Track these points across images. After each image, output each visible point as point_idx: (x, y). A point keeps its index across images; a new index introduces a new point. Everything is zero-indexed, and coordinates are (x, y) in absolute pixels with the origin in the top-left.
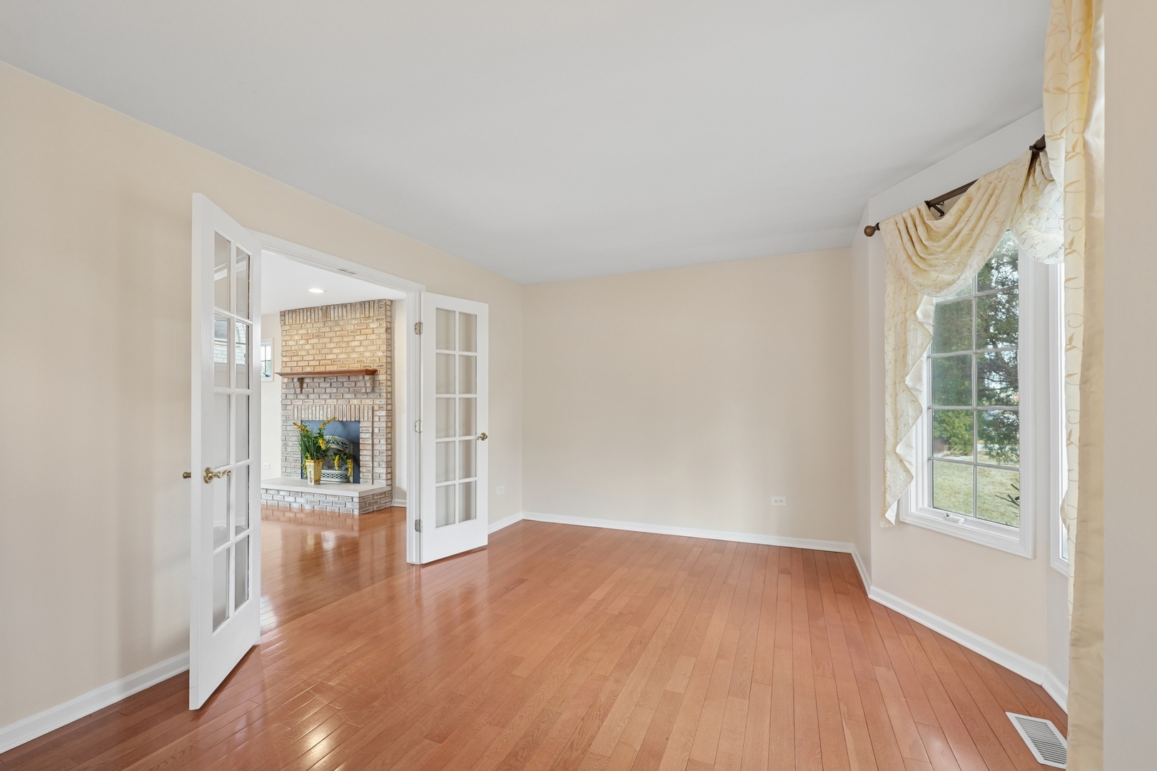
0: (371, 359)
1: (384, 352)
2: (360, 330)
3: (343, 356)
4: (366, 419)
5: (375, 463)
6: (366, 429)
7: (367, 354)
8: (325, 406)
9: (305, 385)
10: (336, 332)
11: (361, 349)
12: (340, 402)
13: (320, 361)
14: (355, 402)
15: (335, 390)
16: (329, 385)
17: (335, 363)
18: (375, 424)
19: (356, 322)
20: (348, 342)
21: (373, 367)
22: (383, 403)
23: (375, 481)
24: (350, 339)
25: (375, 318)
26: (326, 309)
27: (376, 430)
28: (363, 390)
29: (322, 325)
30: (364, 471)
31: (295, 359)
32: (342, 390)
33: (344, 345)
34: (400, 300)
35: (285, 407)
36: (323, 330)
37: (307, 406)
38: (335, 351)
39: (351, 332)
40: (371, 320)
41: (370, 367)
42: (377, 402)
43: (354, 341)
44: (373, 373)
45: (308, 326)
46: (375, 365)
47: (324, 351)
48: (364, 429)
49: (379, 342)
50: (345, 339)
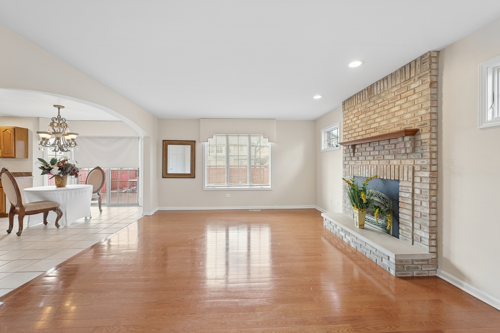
0: (412, 119)
1: (427, 110)
2: (400, 95)
3: (385, 123)
4: (406, 179)
5: (415, 224)
6: (406, 188)
7: (408, 116)
8: (370, 166)
9: (356, 151)
10: (378, 104)
11: (402, 112)
12: (382, 162)
13: (366, 130)
14: (395, 162)
15: (377, 153)
16: (372, 149)
17: (378, 130)
18: (416, 185)
19: (396, 89)
20: (388, 110)
21: (414, 127)
22: (425, 163)
23: (415, 242)
24: (391, 106)
25: (417, 77)
26: (370, 89)
27: (417, 191)
28: (403, 151)
29: (367, 102)
30: (403, 228)
31: (350, 132)
32: (383, 152)
33: (385, 113)
34: (450, 47)
35: (345, 165)
36: (369, 106)
37: (357, 166)
38: (378, 120)
39: (392, 100)
40: (412, 81)
41: (412, 127)
42: (419, 162)
43: (394, 107)
44: (413, 133)
45: (359, 106)
46: (417, 124)
47: (369, 122)
48: (403, 188)
49: (421, 100)
50: (386, 108)
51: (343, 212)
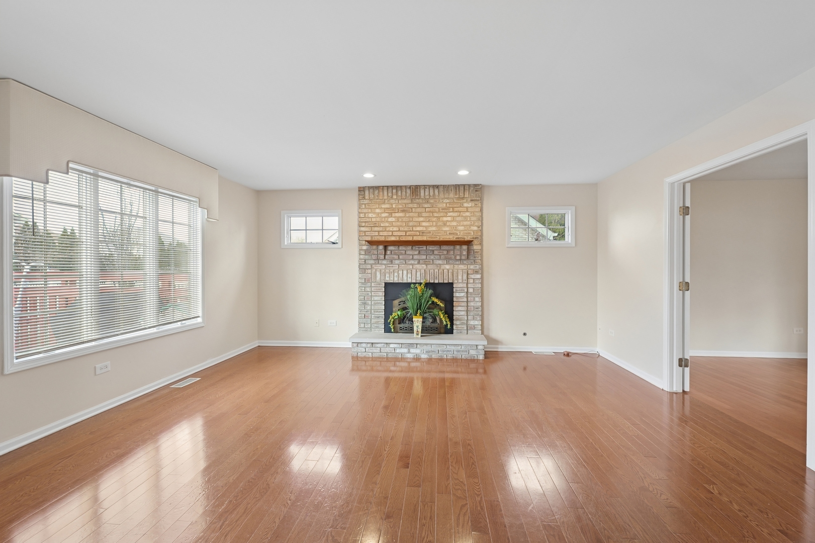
0: (465, 232)
1: (479, 227)
2: (453, 208)
3: (434, 229)
4: (460, 281)
5: (469, 317)
6: (461, 289)
7: (461, 228)
8: (414, 271)
9: (388, 252)
10: (425, 208)
11: (454, 224)
12: (430, 267)
13: (406, 232)
14: (447, 267)
15: (424, 257)
16: (417, 253)
17: (424, 234)
18: (469, 285)
19: (448, 201)
20: (438, 218)
21: (468, 238)
22: (478, 268)
23: (469, 331)
24: (442, 214)
25: (469, 199)
26: (415, 190)
27: (471, 290)
28: (458, 257)
29: (409, 201)
30: (458, 323)
31: (376, 229)
32: (432, 257)
33: (434, 219)
34: (489, 186)
35: (362, 270)
36: (411, 206)
37: (392, 270)
38: (424, 224)
39: (443, 209)
40: (465, 201)
41: (464, 238)
42: (472, 267)
43: (446, 216)
44: (469, 243)
45: (392, 201)
46: (470, 237)
47: (411, 224)
48: (457, 289)
49: (474, 219)
50: (435, 215)
51: (359, 330)
